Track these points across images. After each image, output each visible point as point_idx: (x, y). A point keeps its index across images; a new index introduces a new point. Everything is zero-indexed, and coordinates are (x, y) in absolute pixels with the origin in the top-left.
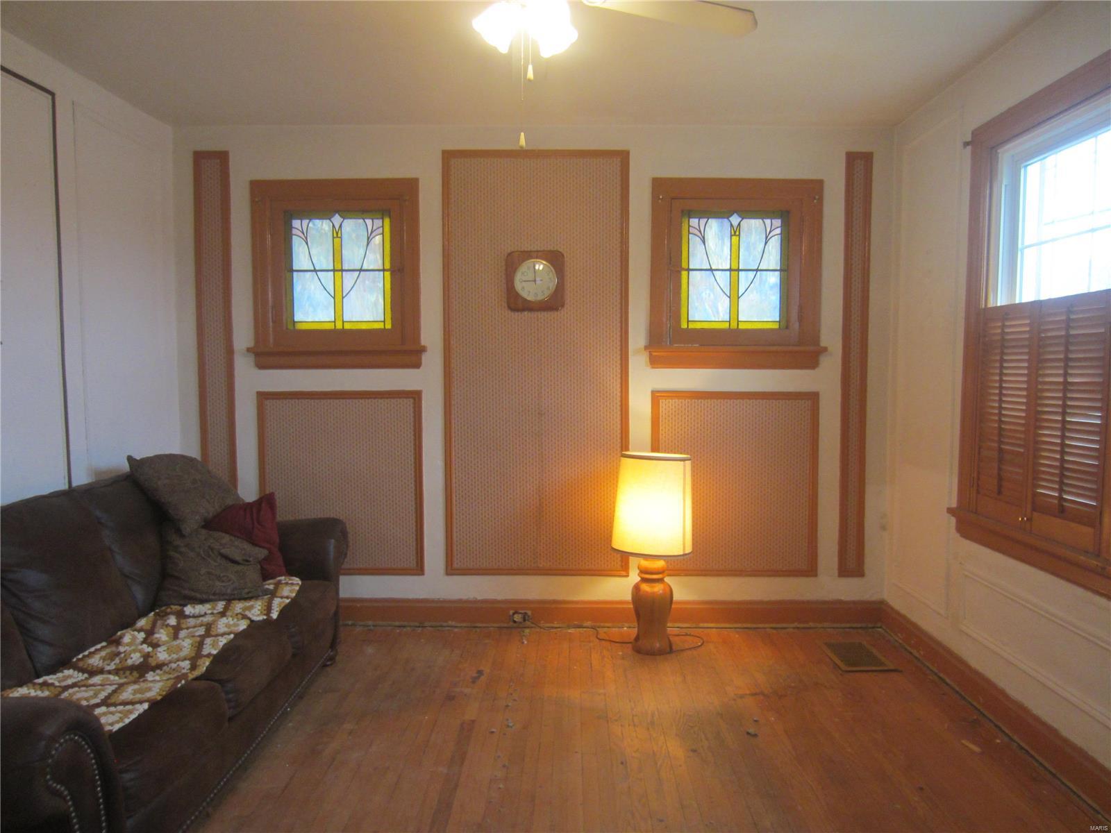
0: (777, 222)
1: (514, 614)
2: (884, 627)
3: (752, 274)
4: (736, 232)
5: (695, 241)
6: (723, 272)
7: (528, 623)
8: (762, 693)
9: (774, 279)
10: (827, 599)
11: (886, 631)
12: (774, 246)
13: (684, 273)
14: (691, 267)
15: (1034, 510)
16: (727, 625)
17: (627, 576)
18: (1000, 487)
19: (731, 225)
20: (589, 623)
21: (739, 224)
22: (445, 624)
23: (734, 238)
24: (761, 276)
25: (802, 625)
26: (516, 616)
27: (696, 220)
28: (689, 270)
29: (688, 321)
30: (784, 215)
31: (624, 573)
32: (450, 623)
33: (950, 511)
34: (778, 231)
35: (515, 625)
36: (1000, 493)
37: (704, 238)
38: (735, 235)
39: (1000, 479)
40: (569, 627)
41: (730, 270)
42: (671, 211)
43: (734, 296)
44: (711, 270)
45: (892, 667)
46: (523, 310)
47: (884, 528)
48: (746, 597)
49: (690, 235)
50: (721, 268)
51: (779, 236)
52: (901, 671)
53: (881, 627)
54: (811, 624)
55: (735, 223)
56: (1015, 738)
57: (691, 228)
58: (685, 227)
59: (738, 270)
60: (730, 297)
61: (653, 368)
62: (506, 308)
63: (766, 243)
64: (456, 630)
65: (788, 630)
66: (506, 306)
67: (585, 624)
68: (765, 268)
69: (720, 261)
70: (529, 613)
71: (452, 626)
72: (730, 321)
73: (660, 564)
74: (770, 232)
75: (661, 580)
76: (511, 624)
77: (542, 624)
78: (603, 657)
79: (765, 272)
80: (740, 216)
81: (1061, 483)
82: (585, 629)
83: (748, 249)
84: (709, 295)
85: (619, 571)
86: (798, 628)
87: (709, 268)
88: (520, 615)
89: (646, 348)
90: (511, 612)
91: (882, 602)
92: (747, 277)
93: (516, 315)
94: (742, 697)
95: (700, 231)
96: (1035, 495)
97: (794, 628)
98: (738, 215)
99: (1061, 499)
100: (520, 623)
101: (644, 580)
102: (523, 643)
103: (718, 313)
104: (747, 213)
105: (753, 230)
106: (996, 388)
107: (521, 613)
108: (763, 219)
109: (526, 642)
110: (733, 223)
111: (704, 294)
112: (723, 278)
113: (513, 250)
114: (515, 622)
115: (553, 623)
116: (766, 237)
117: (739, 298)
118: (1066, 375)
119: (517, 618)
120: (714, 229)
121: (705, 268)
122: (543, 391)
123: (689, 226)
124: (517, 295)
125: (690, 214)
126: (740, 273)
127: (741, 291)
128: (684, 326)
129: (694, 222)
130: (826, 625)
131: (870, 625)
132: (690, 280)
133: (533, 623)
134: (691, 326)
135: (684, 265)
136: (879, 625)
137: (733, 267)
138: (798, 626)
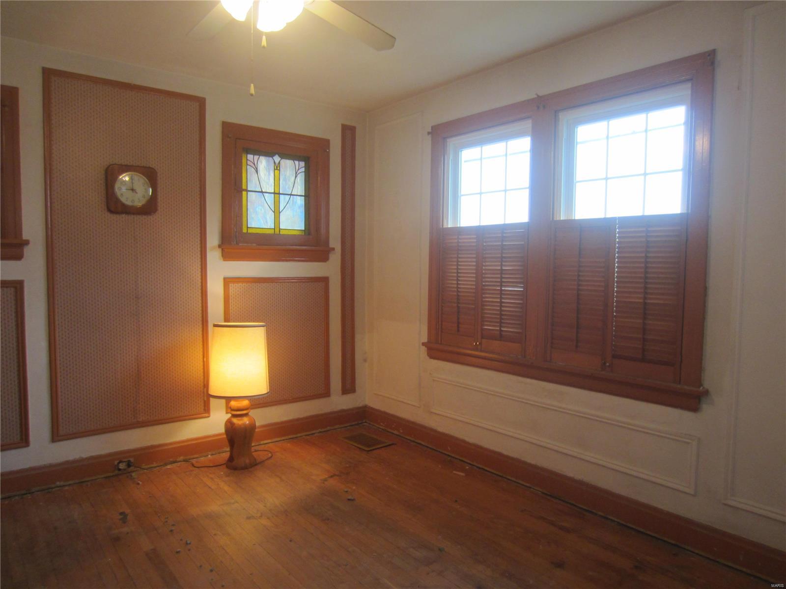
0: (302, 164)
1: (119, 463)
2: (367, 421)
3: (287, 197)
4: (277, 167)
5: (251, 170)
6: (270, 194)
7: (132, 468)
8: (335, 475)
9: (300, 201)
10: (335, 410)
11: (370, 424)
12: (301, 179)
13: (244, 193)
14: (249, 189)
15: (482, 338)
16: (279, 439)
17: (208, 417)
18: (458, 327)
19: (275, 162)
20: (181, 458)
21: (279, 163)
22: (53, 486)
23: (276, 171)
24: (293, 201)
25: (323, 430)
26: (120, 465)
27: (252, 156)
28: (247, 191)
29: (248, 228)
30: (307, 160)
31: (206, 415)
32: (58, 483)
33: (423, 344)
34: (303, 170)
35: (120, 472)
36: (458, 331)
37: (257, 169)
38: (277, 169)
39: (458, 323)
40: (166, 464)
41: (274, 193)
42: (236, 147)
43: (277, 212)
44: (262, 192)
45: (391, 443)
46: (122, 213)
47: (365, 361)
48: (291, 418)
49: (248, 166)
50: (268, 191)
51: (304, 173)
52: (396, 444)
53: (366, 422)
54: (328, 428)
55: (277, 162)
56: (475, 464)
57: (248, 161)
58: (244, 161)
59: (279, 194)
60: (274, 212)
61: (224, 260)
62: (106, 211)
63: (296, 177)
64: (66, 488)
65: (315, 435)
66: (106, 208)
67: (178, 460)
68: (295, 194)
69: (267, 186)
70: (132, 460)
71: (60, 486)
72: (274, 229)
73: (246, 403)
74: (298, 170)
75: (246, 415)
76: (117, 472)
77: (144, 466)
78: (212, 478)
79: (295, 197)
80: (280, 157)
81: (501, 323)
82: (179, 463)
83: (285, 180)
84: (261, 210)
85: (202, 414)
86: (321, 432)
87: (261, 190)
88: (124, 464)
89: (219, 246)
90: (116, 463)
91: (366, 407)
92: (285, 199)
93: (114, 217)
94: (325, 480)
95: (254, 164)
96: (482, 329)
97: (318, 433)
98: (279, 156)
99: (501, 331)
100: (125, 470)
101: (234, 416)
102: (138, 484)
103: (267, 222)
104: (283, 156)
105: (288, 167)
106: (454, 273)
107: (124, 462)
108: (294, 160)
109: (141, 483)
110: (275, 161)
111: (257, 209)
112: (270, 198)
113: (111, 163)
114: (120, 470)
115: (153, 464)
116: (296, 173)
117: (280, 213)
118: (502, 265)
119: (122, 466)
120: (263, 163)
121: (258, 190)
122: (139, 279)
123: (247, 160)
124: (117, 200)
125: (248, 151)
126: (280, 195)
127: (281, 208)
128: (245, 230)
129: (250, 157)
130: (336, 427)
131: (360, 422)
132: (249, 198)
133: (135, 467)
134: (250, 231)
135: (244, 187)
136: (364, 421)
137: (276, 192)
138: (321, 431)
